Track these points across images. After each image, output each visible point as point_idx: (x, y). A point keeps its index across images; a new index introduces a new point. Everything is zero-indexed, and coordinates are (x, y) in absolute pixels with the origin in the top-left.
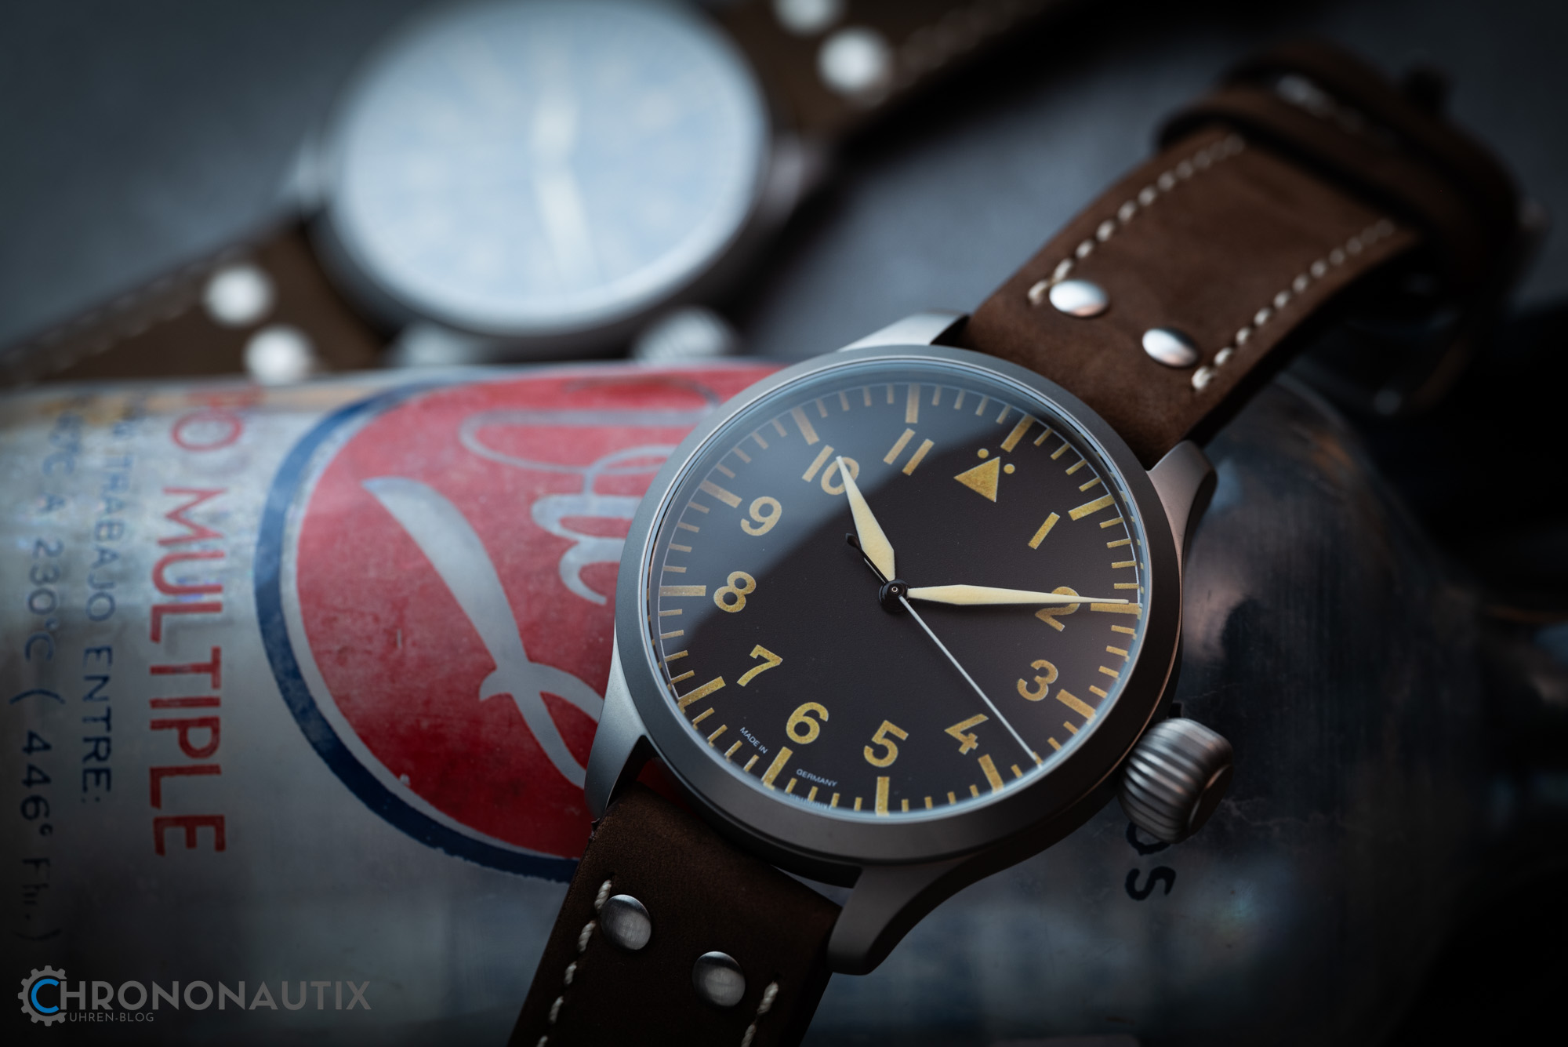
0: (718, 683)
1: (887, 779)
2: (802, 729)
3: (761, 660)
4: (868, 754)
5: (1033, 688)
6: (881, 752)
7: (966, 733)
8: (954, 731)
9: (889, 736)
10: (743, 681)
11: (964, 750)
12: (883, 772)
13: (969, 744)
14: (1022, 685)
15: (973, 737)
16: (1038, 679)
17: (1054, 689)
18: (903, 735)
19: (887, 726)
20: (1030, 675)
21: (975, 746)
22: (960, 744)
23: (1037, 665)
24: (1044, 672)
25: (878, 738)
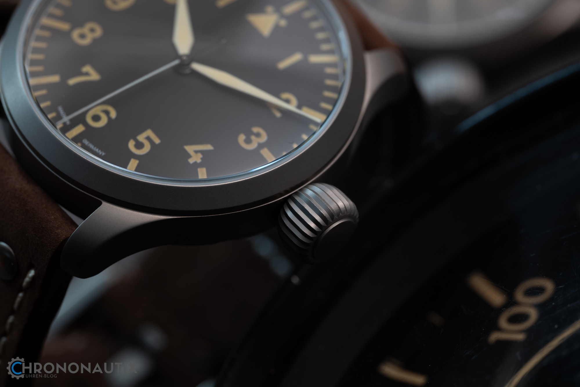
0: (55, 79)
1: (137, 162)
2: (96, 118)
3: (87, 74)
4: (131, 145)
5: (248, 141)
6: (139, 145)
7: (196, 152)
8: (190, 149)
9: (148, 138)
10: (72, 82)
11: (191, 161)
12: (136, 157)
13: (195, 159)
14: (242, 138)
15: (200, 156)
16: (253, 138)
17: (261, 146)
18: (157, 141)
19: (149, 133)
20: (249, 134)
21: (199, 161)
22: (190, 156)
23: (255, 130)
24: (258, 135)
25: (141, 138)
